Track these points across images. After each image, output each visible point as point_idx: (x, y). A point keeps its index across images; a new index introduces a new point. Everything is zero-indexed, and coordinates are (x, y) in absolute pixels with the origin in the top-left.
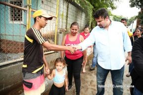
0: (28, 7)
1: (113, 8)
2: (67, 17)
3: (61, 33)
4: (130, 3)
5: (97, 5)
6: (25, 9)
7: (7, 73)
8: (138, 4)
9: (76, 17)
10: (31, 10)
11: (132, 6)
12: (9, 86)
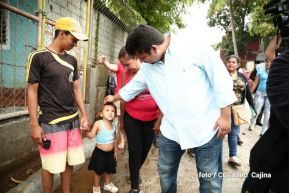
0: (41, 15)
1: (180, 26)
2: (97, 39)
3: (93, 67)
4: (209, 20)
5: (152, 19)
6: (35, 17)
7: (5, 136)
8: (219, 22)
9: (113, 41)
10: (45, 20)
11: (212, 24)
12: (9, 162)
